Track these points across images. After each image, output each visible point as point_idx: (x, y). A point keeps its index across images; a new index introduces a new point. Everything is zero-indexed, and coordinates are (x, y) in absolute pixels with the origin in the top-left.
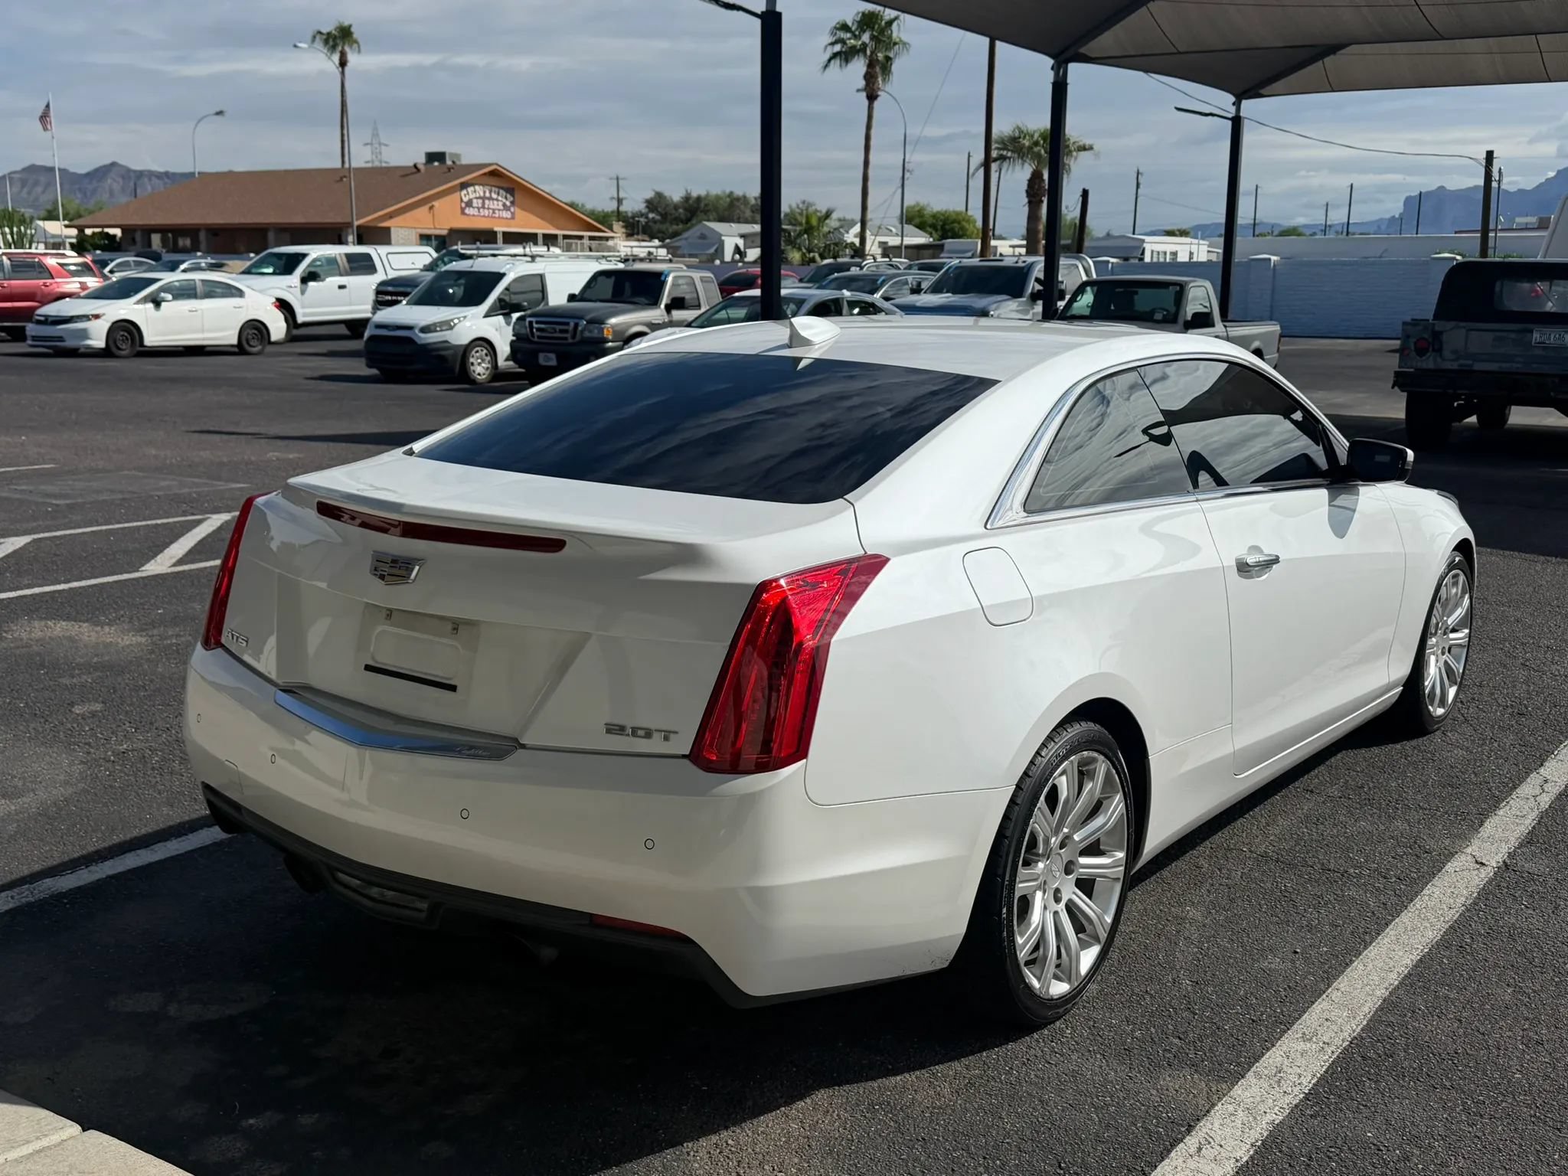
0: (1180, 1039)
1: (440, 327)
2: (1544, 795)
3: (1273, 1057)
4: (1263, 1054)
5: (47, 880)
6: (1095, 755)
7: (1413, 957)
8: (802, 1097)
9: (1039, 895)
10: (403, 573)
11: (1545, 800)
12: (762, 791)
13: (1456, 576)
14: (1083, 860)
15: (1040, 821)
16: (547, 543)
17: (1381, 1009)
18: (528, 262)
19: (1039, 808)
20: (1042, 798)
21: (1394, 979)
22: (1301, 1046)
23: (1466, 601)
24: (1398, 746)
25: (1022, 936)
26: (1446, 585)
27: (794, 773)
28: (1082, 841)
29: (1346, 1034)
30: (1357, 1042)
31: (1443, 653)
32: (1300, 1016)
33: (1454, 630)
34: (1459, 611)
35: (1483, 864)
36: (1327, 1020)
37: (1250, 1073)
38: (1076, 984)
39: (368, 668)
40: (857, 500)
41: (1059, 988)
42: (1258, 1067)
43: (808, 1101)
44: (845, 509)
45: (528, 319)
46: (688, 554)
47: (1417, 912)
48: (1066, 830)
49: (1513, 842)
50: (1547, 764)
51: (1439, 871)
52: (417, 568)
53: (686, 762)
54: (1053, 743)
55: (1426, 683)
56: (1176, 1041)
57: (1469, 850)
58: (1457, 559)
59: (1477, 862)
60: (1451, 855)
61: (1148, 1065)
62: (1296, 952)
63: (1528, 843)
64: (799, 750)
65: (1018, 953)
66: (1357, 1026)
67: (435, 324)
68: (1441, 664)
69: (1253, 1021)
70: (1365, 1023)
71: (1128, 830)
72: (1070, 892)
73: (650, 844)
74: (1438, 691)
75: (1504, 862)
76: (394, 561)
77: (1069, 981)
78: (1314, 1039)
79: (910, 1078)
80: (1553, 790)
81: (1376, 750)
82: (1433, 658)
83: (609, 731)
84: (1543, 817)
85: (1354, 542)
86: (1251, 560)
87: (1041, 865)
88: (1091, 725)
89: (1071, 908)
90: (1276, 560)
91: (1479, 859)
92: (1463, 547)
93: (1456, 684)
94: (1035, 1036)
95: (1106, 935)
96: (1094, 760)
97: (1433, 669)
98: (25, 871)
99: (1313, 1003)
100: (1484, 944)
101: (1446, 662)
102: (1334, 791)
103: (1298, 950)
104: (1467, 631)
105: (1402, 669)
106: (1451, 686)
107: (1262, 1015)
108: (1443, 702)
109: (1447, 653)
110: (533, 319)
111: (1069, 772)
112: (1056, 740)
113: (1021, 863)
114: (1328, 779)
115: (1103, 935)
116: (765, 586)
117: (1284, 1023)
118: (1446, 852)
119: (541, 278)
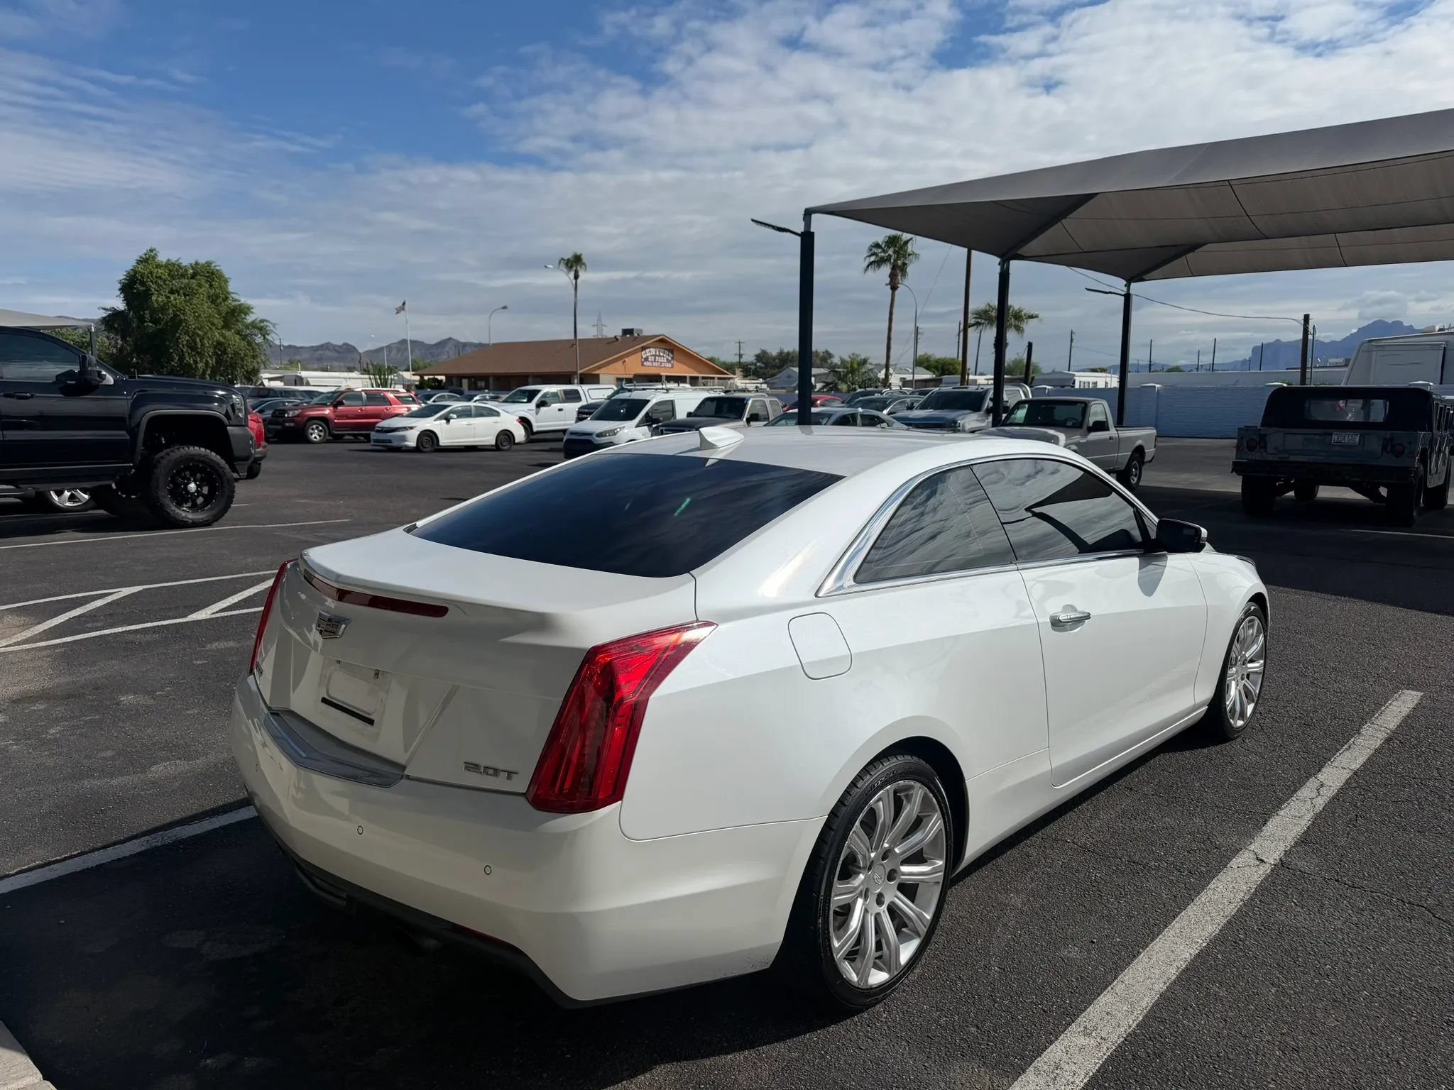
0: (977, 1027)
1: (608, 433)
2: (1320, 798)
3: (1055, 1051)
4: (1046, 1048)
5: (177, 828)
6: (912, 783)
7: (1191, 951)
8: (643, 1072)
9: (860, 902)
10: (334, 629)
11: (1320, 803)
13: (1253, 620)
14: (905, 869)
15: (856, 840)
16: (433, 609)
17: (1157, 1004)
18: (664, 393)
19: (854, 832)
20: (857, 823)
21: (1172, 973)
22: (1082, 1040)
23: (1261, 639)
24: (1205, 751)
25: (839, 939)
26: (1243, 627)
27: (614, 809)
28: (902, 853)
29: (1122, 1030)
30: (1131, 1039)
31: (1242, 679)
32: (1086, 1008)
33: (1251, 661)
34: (1255, 647)
35: (1263, 861)
36: (1108, 1013)
37: (1031, 1068)
38: (896, 973)
39: (324, 700)
40: (700, 574)
41: (878, 977)
42: (1039, 1062)
43: (648, 1075)
44: (690, 581)
46: (541, 622)
47: (1201, 906)
48: (886, 845)
49: (1290, 842)
50: (1323, 770)
51: (1225, 866)
52: (344, 626)
53: (523, 799)
54: (868, 776)
55: (1227, 703)
56: (973, 1030)
57: (1252, 847)
58: (1252, 608)
59: (1257, 859)
60: (1236, 852)
61: (944, 1055)
62: (1093, 942)
63: (1303, 842)
64: (616, 794)
65: (835, 955)
66: (1134, 1021)
68: (1241, 687)
69: (1044, 1011)
70: (1141, 1018)
71: (947, 842)
72: (893, 896)
73: (488, 870)
74: (1238, 708)
75: (1281, 859)
76: (330, 620)
77: (889, 971)
78: (1094, 1034)
79: (739, 1057)
80: (1328, 793)
81: (1187, 754)
82: (1233, 683)
83: (466, 768)
84: (1318, 817)
85: (1162, 599)
86: (1063, 617)
87: (862, 876)
88: (908, 758)
89: (893, 910)
90: (1088, 617)
91: (1260, 857)
92: (1257, 598)
93: (1253, 701)
94: (856, 1019)
95: (926, 930)
96: (911, 788)
97: (1233, 692)
99: (1099, 995)
100: (1256, 940)
101: (1245, 685)
102: (1149, 790)
103: (1095, 941)
104: (1262, 661)
105: (1207, 693)
106: (1249, 703)
107: (1052, 1006)
108: (1242, 715)
109: (1246, 679)
111: (884, 798)
112: (872, 773)
113: (836, 879)
114: (1146, 779)
115: (923, 930)
116: (596, 650)
117: (1070, 1014)
118: (1233, 848)
119: (672, 402)
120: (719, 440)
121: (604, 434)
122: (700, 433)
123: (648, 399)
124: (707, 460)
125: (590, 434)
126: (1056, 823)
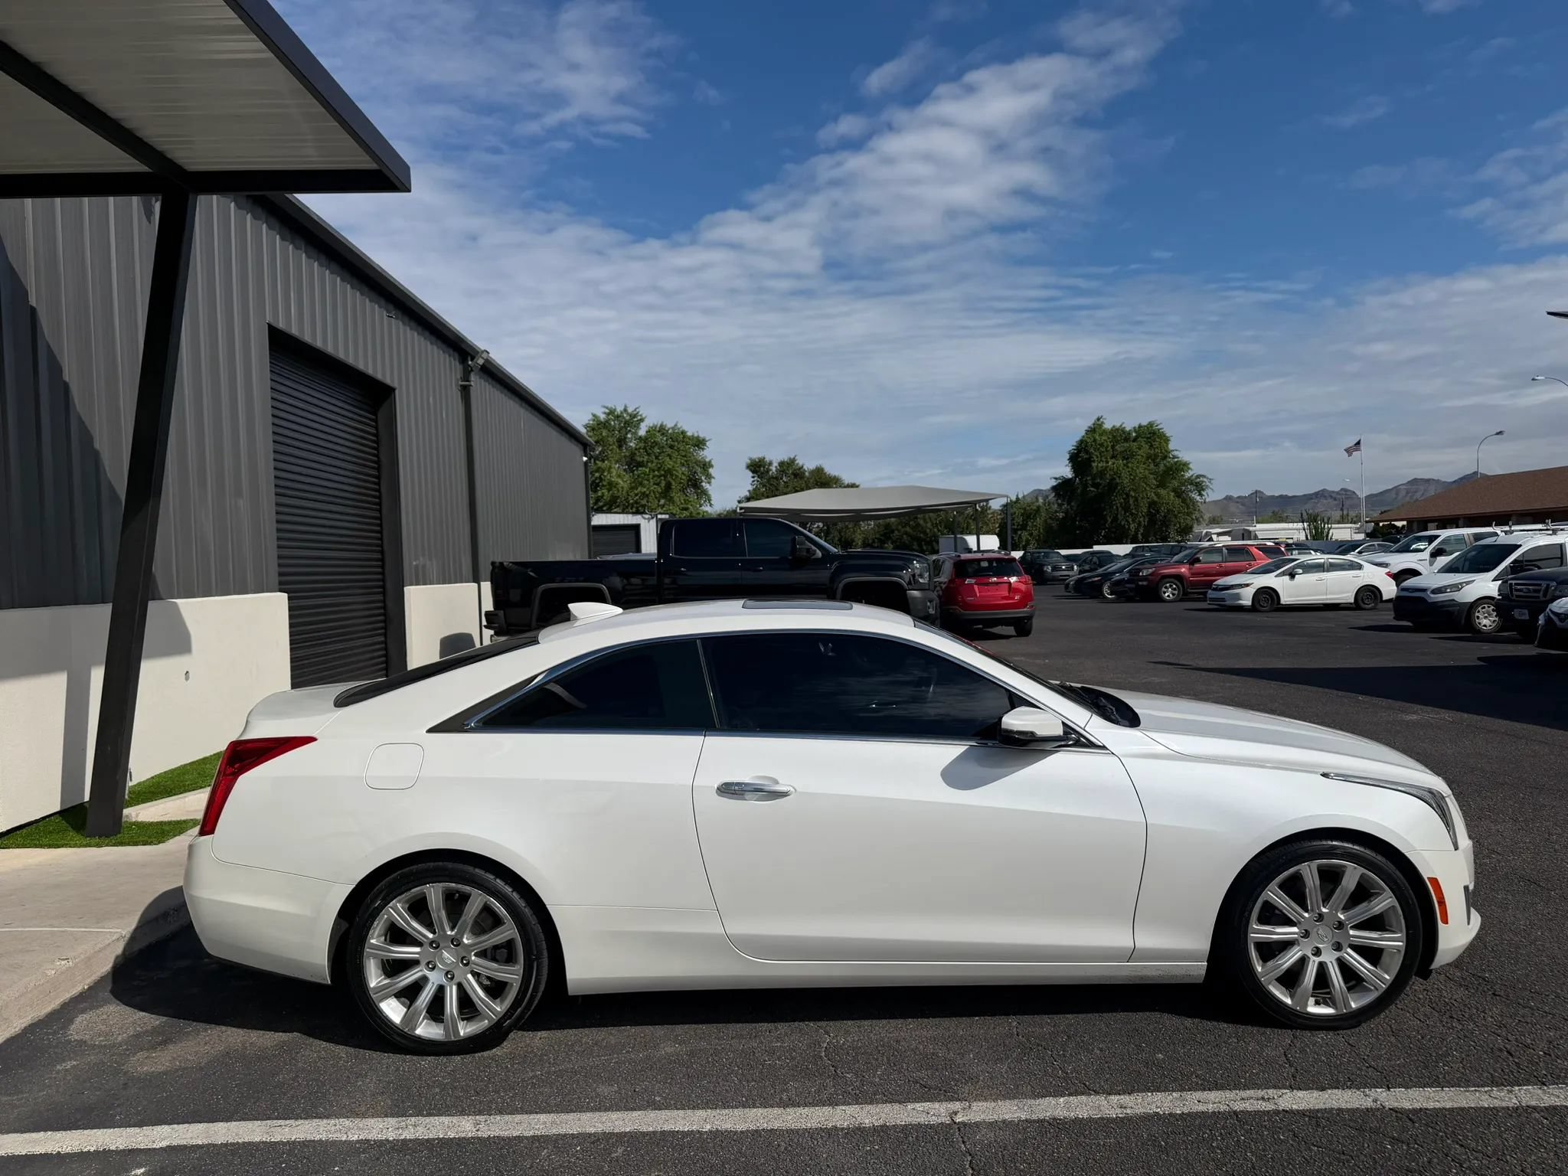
1: (1451, 589)
18: (1550, 535)
45: (1509, 582)
67: (1446, 587)
110: (1513, 582)
119: (1561, 546)
121: (1443, 589)
123: (1519, 544)
125: (1424, 590)
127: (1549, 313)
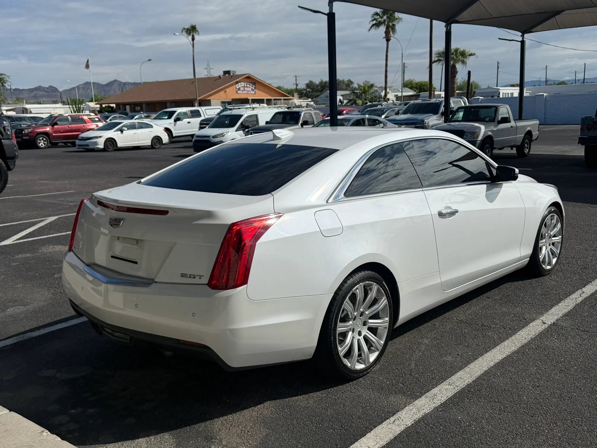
0: (403, 384)
1: (220, 136)
2: (580, 298)
3: (435, 391)
4: (431, 390)
5: (29, 333)
6: (372, 283)
7: (502, 356)
8: (260, 404)
9: (350, 333)
10: (118, 224)
11: (580, 300)
12: (231, 295)
13: (553, 216)
14: (370, 321)
15: (347, 305)
16: (162, 212)
17: (482, 374)
18: (251, 110)
19: (346, 302)
20: (347, 298)
21: (492, 364)
22: (448, 387)
23: (559, 225)
24: (530, 281)
25: (341, 347)
26: (548, 219)
27: (243, 289)
28: (369, 314)
29: (465, 383)
30: (469, 386)
31: (550, 245)
32: (451, 376)
33: (554, 236)
34: (556, 229)
35: (545, 323)
36: (460, 378)
37: (424, 396)
38: (368, 365)
39: (112, 257)
40: (275, 194)
41: (360, 366)
42: (428, 394)
43: (262, 405)
44: (271, 197)
46: (209, 214)
47: (512, 341)
48: (362, 310)
49: (560, 315)
50: (587, 286)
51: (527, 326)
52: (122, 222)
53: (206, 286)
54: (352, 279)
55: (540, 257)
56: (401, 385)
57: (541, 318)
58: (553, 209)
59: (543, 323)
60: (533, 320)
61: (387, 393)
62: (459, 355)
63: (566, 315)
64: (245, 281)
65: (339, 353)
66: (471, 380)
68: (549, 249)
69: (433, 378)
70: (474, 379)
71: (390, 310)
72: (365, 332)
73: (194, 315)
74: (547, 259)
75: (554, 323)
76: (115, 220)
77: (365, 364)
78: (453, 385)
79: (300, 397)
80: (585, 296)
81: (520, 282)
82: (544, 248)
83: (182, 276)
84: (577, 305)
85: (497, 204)
86: (444, 212)
87: (351, 322)
88: (370, 272)
89: (366, 339)
90: (457, 212)
91: (544, 322)
92: (555, 204)
93: (556, 257)
94: (351, 383)
95: (381, 348)
96: (372, 285)
97: (544, 251)
98: (23, 330)
99: (458, 372)
100: (533, 352)
101: (551, 248)
102: (497, 297)
103: (460, 354)
104: (560, 237)
105: (528, 251)
106: (553, 258)
107: (436, 376)
108: (550, 264)
109: (551, 245)
111: (359, 288)
113: (339, 321)
114: (497, 293)
115: (380, 348)
116: (233, 224)
117: (443, 379)
118: (532, 319)
119: (256, 116)
120: (282, 136)
121: (217, 136)
122: (273, 133)
123: (242, 114)
124: (276, 145)
125: (209, 137)
126: (450, 312)
127: (299, 7)
